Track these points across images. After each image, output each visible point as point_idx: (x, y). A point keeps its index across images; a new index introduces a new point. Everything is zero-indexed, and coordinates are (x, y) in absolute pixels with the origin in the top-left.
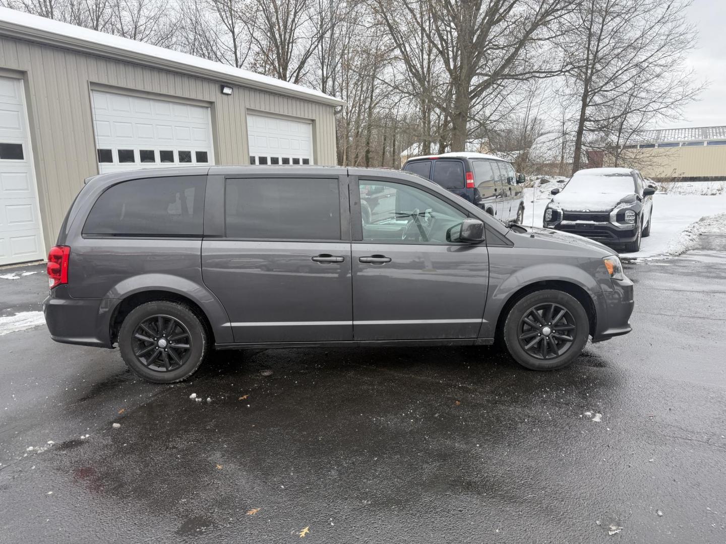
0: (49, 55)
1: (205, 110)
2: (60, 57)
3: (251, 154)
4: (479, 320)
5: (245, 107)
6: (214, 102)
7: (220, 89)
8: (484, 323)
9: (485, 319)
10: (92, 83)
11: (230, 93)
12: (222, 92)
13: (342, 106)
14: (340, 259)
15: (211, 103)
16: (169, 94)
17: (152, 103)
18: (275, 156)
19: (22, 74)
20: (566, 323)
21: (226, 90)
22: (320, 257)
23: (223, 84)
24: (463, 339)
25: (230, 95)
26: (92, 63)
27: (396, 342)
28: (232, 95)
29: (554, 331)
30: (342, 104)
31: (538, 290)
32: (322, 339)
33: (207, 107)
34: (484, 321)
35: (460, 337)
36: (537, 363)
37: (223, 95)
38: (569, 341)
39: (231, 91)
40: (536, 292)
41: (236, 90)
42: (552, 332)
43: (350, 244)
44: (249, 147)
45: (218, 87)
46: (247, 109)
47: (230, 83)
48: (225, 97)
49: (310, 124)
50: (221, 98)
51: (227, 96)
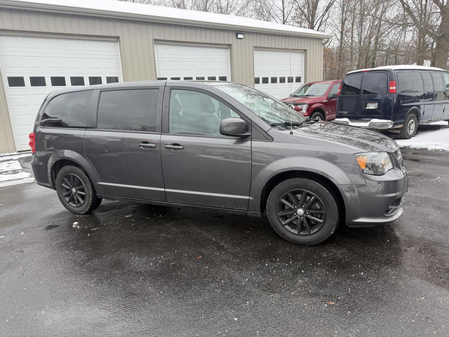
0: (132, 26)
1: (226, 50)
2: (137, 26)
3: (256, 76)
4: (247, 197)
5: (253, 46)
6: (231, 45)
7: (236, 35)
8: (251, 199)
9: (252, 197)
10: (155, 40)
11: (242, 37)
12: (237, 38)
13: (328, 38)
14: (154, 145)
15: (230, 45)
16: (201, 42)
17: (192, 48)
18: (274, 76)
19: (116, 39)
20: (319, 208)
21: (240, 36)
22: (142, 143)
23: (238, 32)
24: (237, 210)
25: (242, 39)
26: (156, 28)
27: (192, 206)
28: (244, 38)
29: (307, 213)
30: (328, 37)
31: (292, 178)
32: (149, 199)
33: (228, 48)
34: (251, 198)
35: (235, 209)
36: (292, 236)
37: (238, 40)
38: (320, 223)
39: (243, 36)
40: (290, 179)
41: (247, 35)
42: (305, 213)
43: (160, 135)
44: (255, 72)
45: (234, 34)
46: (254, 47)
47: (242, 31)
48: (239, 40)
49: (303, 53)
50: (236, 41)
51: (240, 40)
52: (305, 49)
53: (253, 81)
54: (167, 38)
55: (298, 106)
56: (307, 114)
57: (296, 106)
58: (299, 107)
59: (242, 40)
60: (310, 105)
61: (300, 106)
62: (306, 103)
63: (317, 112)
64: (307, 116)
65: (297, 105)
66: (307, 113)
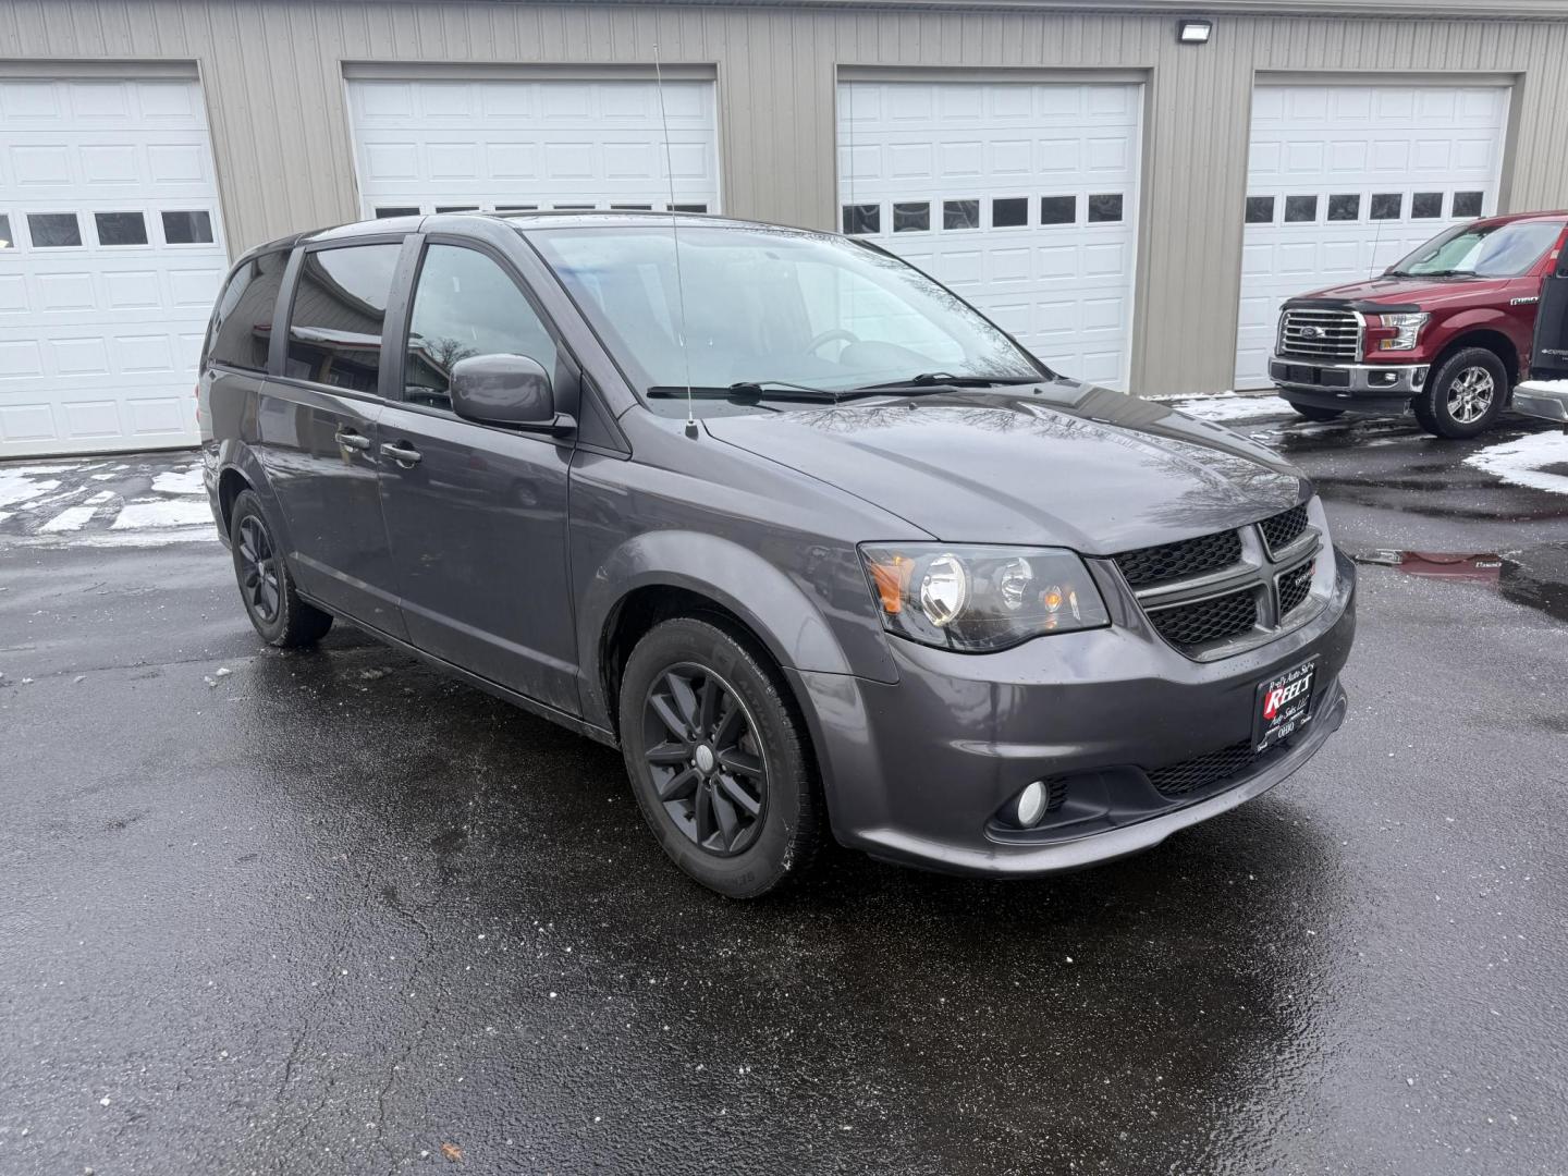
1: (1130, 92)
3: (1257, 192)
5: (1252, 69)
6: (1152, 69)
7: (1175, 30)
8: (581, 679)
9: (584, 671)
10: (842, 68)
11: (1204, 37)
12: (1180, 41)
15: (1146, 71)
16: (1025, 65)
21: (1192, 32)
22: (345, 433)
23: (1185, 17)
24: (558, 710)
25: (1205, 42)
28: (1213, 42)
29: (724, 767)
33: (1136, 85)
34: (581, 674)
36: (681, 849)
37: (1181, 46)
38: (753, 815)
39: (1207, 31)
41: (1228, 29)
42: (717, 764)
44: (1250, 175)
45: (1169, 27)
46: (1257, 72)
47: (1208, 13)
48: (1189, 51)
49: (1506, 87)
50: (1176, 53)
51: (1194, 47)
52: (1515, 70)
53: (1239, 210)
54: (889, 59)
55: (1382, 316)
56: (1418, 353)
57: (1373, 319)
58: (1386, 320)
59: (1201, 47)
60: (1438, 316)
61: (1390, 316)
62: (1418, 306)
63: (1473, 346)
64: (1421, 361)
65: (1377, 314)
66: (1421, 348)
